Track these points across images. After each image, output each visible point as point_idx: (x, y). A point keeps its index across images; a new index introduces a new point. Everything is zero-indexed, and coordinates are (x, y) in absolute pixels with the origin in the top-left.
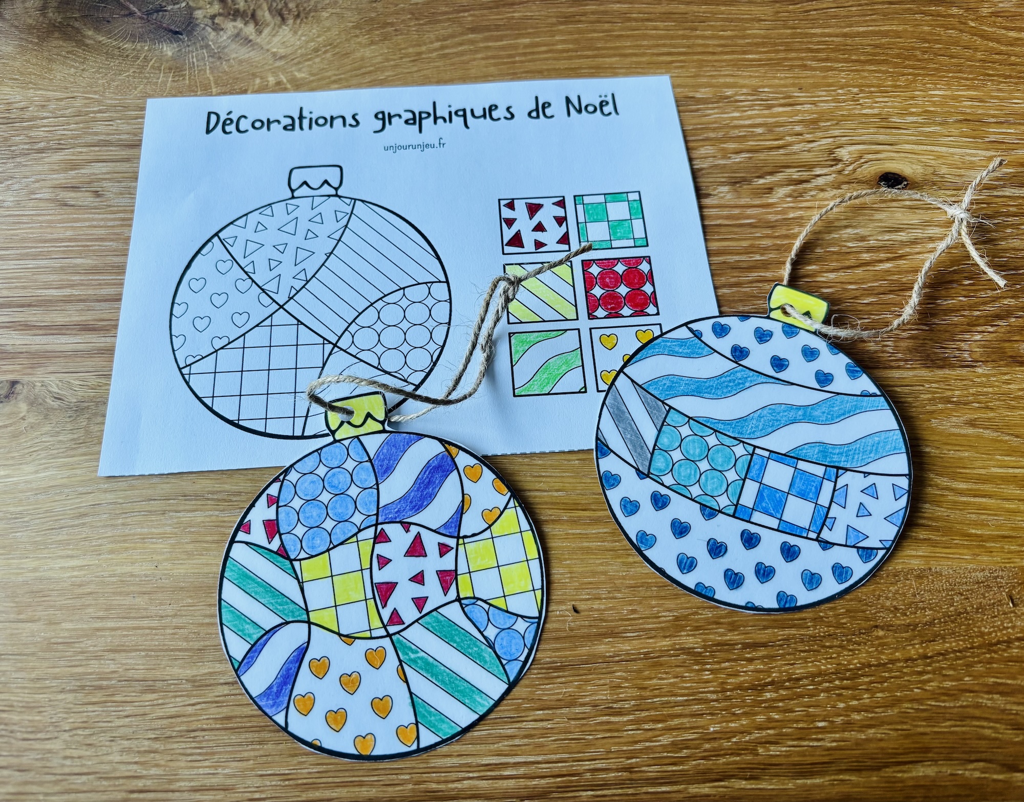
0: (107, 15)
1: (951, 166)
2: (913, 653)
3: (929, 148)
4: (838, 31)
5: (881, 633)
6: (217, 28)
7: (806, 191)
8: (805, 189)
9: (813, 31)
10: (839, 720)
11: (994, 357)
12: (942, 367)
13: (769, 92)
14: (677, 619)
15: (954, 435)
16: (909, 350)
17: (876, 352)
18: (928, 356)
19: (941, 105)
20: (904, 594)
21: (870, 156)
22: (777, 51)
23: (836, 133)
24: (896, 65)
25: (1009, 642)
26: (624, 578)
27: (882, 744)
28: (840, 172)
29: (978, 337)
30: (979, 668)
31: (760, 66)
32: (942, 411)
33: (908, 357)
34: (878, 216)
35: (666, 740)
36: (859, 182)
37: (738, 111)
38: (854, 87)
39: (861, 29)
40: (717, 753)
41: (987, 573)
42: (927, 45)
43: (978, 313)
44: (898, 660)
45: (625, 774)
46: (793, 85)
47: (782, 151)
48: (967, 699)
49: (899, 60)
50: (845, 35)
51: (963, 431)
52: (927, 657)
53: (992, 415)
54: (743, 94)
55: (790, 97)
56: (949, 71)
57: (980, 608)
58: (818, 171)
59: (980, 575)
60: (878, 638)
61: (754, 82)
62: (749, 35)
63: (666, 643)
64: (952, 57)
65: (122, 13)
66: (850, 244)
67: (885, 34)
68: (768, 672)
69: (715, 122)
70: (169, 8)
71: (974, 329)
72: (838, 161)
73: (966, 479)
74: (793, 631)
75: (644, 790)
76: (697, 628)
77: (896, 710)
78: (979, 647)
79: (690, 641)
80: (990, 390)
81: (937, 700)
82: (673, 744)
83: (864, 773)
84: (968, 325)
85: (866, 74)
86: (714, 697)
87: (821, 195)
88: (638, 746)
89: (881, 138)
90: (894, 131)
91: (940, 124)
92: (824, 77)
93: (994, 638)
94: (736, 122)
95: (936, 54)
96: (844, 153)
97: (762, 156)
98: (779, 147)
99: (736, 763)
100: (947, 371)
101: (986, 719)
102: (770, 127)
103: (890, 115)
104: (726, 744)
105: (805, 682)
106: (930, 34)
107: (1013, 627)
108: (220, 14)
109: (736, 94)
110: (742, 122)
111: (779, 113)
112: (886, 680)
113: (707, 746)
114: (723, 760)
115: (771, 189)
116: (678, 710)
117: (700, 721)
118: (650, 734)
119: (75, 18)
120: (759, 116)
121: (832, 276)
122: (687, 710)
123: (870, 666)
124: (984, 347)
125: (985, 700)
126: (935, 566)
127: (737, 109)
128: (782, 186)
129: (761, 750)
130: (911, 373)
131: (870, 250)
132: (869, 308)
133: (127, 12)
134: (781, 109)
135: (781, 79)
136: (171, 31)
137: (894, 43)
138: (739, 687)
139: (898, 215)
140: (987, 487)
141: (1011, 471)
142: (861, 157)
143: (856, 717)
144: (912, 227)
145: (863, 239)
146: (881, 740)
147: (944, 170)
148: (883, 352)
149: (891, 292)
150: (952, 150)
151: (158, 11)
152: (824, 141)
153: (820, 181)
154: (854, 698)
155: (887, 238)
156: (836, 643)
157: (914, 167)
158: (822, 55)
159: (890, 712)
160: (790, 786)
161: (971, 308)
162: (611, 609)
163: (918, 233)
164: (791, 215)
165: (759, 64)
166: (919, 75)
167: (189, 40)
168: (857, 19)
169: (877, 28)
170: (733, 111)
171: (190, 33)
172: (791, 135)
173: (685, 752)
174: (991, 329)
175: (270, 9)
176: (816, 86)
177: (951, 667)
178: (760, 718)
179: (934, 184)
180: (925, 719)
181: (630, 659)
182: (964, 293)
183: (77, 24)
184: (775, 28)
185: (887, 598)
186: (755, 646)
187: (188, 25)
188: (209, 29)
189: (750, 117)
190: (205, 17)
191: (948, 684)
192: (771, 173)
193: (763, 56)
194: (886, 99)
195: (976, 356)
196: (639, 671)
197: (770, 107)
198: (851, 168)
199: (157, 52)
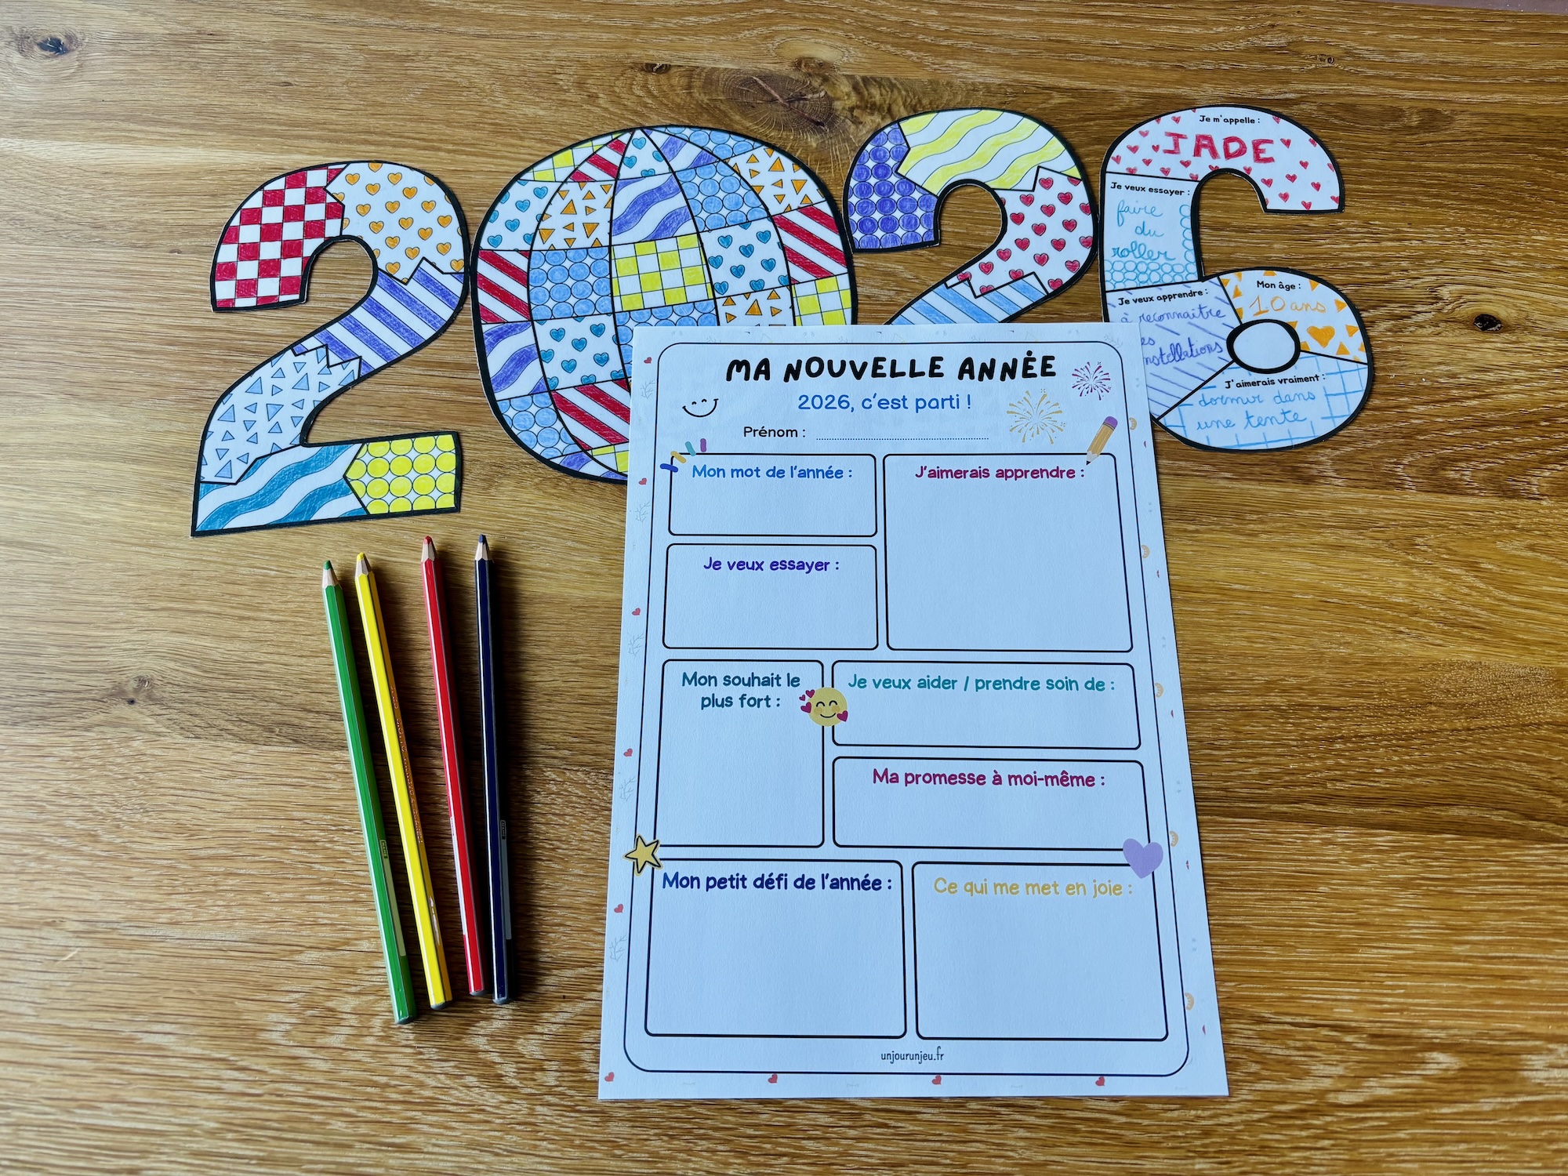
0: (751, 100)
1: (1543, 312)
2: (1458, 725)
3: (1525, 293)
4: (1451, 166)
5: (1434, 708)
6: (857, 122)
7: (1406, 326)
8: (1404, 324)
9: (1427, 164)
10: (1393, 769)
11: (1559, 492)
12: (1511, 498)
13: (1380, 226)
14: (1268, 682)
15: (1514, 556)
16: (1484, 480)
17: (1454, 479)
18: (1500, 486)
19: (1544, 250)
20: (1456, 681)
21: (1469, 297)
22: (1390, 184)
23: (1440, 271)
24: (1503, 206)
25: (1539, 725)
26: (1226, 648)
27: (1426, 790)
28: (1439, 310)
29: (1547, 474)
30: (1512, 742)
31: (1373, 197)
32: (1506, 536)
33: (1483, 486)
34: (1471, 355)
35: (1255, 771)
36: (1455, 321)
37: (1348, 243)
38: (1462, 226)
39: (1474, 166)
40: (1294, 783)
41: (1528, 670)
42: (1536, 187)
43: (1549, 452)
44: (1446, 730)
45: (1222, 793)
46: (1404, 220)
47: (1387, 286)
48: (1499, 764)
49: (1507, 202)
50: (1458, 171)
51: (1523, 554)
52: (1469, 729)
53: (1550, 542)
54: (1354, 226)
55: (1399, 232)
56: (1553, 217)
57: (1519, 697)
58: (1419, 308)
59: (1521, 671)
60: (1431, 711)
61: (1366, 214)
62: (1365, 164)
63: (1258, 700)
64: (1558, 202)
65: (765, 98)
66: (1442, 380)
67: (1495, 173)
68: (1339, 729)
69: (1326, 253)
70: (809, 96)
71: (1544, 466)
72: (1438, 299)
73: (1520, 594)
74: (1362, 701)
75: (1237, 804)
76: (1284, 691)
77: (1440, 766)
78: (1513, 726)
79: (1278, 700)
80: (1551, 520)
81: (1473, 762)
82: (1261, 774)
83: (1410, 809)
84: (1540, 462)
85: (1474, 214)
86: (1295, 743)
87: (1420, 331)
88: (1233, 774)
89: (1482, 279)
90: (1494, 273)
91: (1538, 270)
92: (1434, 214)
93: (1528, 720)
94: (1347, 254)
95: (1544, 198)
96: (1445, 292)
97: (1368, 289)
98: (1385, 282)
99: (1309, 792)
100: (1515, 501)
101: (1513, 780)
102: (1377, 261)
103: (1493, 257)
104: (1301, 778)
105: (1368, 739)
106: (1542, 176)
107: (1544, 714)
108: (858, 107)
109: (1348, 226)
110: (1352, 254)
111: (1387, 247)
112: (1434, 743)
113: (1287, 778)
114: (1298, 789)
115: (1373, 322)
116: (1265, 750)
117: (1283, 760)
118: (1243, 766)
119: (721, 101)
120: (1366, 249)
121: (1422, 408)
122: (1273, 751)
123: (1422, 732)
124: (1551, 482)
125: (1513, 765)
126: (1484, 660)
127: (1348, 240)
128: (1384, 320)
129: (1329, 785)
130: (1483, 500)
131: (1459, 387)
132: (1453, 440)
133: (769, 98)
134: (1390, 244)
135: (1392, 212)
136: (813, 121)
137: (1505, 183)
138: (1315, 738)
139: (1489, 356)
140: (1537, 602)
141: (1560, 590)
142: (1460, 297)
143: (1407, 768)
144: (1500, 368)
145: (1454, 376)
146: (1425, 786)
147: (1536, 316)
148: (1461, 480)
149: (1474, 427)
150: (1546, 297)
151: (799, 100)
152: (1428, 279)
153: (1420, 318)
154: (1407, 754)
155: (1476, 377)
156: (1396, 712)
157: (1509, 310)
158: (1434, 191)
159: (1435, 767)
160: (1350, 812)
161: (1544, 447)
162: (1215, 670)
163: (1505, 375)
164: (1390, 349)
165: (1373, 195)
166: (1525, 218)
167: (831, 132)
168: (1471, 154)
169: (1489, 166)
170: (1344, 242)
171: (831, 125)
172: (1396, 270)
173: (1269, 782)
174: (1560, 468)
175: (904, 104)
176: (1426, 222)
177: (1489, 739)
178: (1330, 762)
179: (1526, 328)
180: (1464, 775)
181: (1228, 709)
182: (1540, 433)
183: (722, 107)
184: (1391, 159)
185: (1442, 682)
186: (1329, 709)
187: (829, 116)
188: (849, 123)
189: (1359, 250)
190: (844, 108)
191: (1484, 751)
192: (1374, 307)
193: (1377, 188)
194: (1490, 241)
195: (1543, 490)
196: (1235, 719)
197: (1378, 241)
198: (1450, 307)
199: (802, 143)
